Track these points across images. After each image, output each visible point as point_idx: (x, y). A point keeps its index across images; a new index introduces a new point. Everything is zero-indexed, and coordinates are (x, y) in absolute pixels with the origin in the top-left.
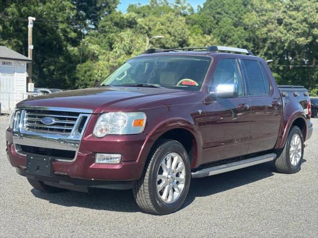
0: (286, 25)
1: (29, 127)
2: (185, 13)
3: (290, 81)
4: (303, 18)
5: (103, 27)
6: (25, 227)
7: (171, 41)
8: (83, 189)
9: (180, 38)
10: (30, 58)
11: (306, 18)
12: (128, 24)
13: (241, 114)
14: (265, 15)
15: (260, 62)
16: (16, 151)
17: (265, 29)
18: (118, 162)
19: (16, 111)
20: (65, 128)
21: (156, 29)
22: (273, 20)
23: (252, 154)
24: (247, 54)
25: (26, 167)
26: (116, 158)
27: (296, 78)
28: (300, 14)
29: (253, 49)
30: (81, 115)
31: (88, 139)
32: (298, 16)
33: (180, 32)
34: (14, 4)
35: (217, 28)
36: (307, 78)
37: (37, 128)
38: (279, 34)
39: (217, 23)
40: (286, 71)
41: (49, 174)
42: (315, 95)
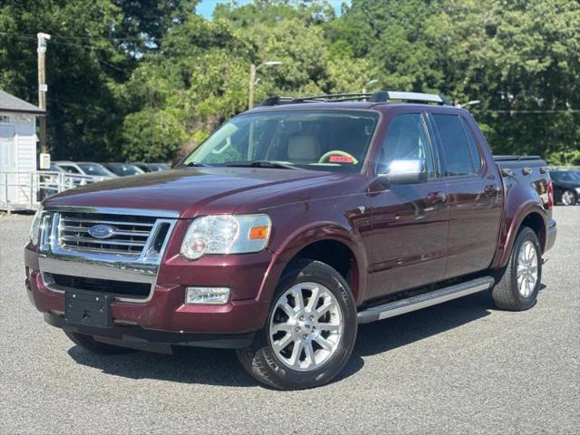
0: (502, 37)
1: (66, 242)
2: (320, 18)
3: (511, 139)
4: (532, 24)
5: (172, 45)
6: (69, 416)
7: (295, 68)
8: (165, 348)
9: (312, 64)
10: (41, 107)
11: (537, 23)
12: (216, 40)
13: (432, 209)
14: (464, 19)
15: (462, 117)
16: (46, 284)
17: (465, 45)
18: (225, 301)
19: (44, 214)
20: (131, 243)
21: (267, 49)
22: (479, 28)
23: (452, 279)
24: (441, 104)
25: (63, 313)
26: (221, 295)
27: (522, 132)
28: (526, 16)
29: (443, 81)
30: (159, 222)
31: (171, 262)
32: (524, 20)
33: (311, 54)
34: (8, 7)
35: (377, 43)
36: (542, 132)
37: (81, 244)
38: (490, 53)
39: (377, 36)
40: (503, 120)
41: (106, 323)
42: (557, 162)
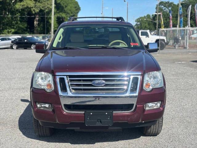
1: (74, 89)
18: (159, 107)
20: (116, 87)
30: (132, 77)
37: (85, 90)
42: (7, 33)
